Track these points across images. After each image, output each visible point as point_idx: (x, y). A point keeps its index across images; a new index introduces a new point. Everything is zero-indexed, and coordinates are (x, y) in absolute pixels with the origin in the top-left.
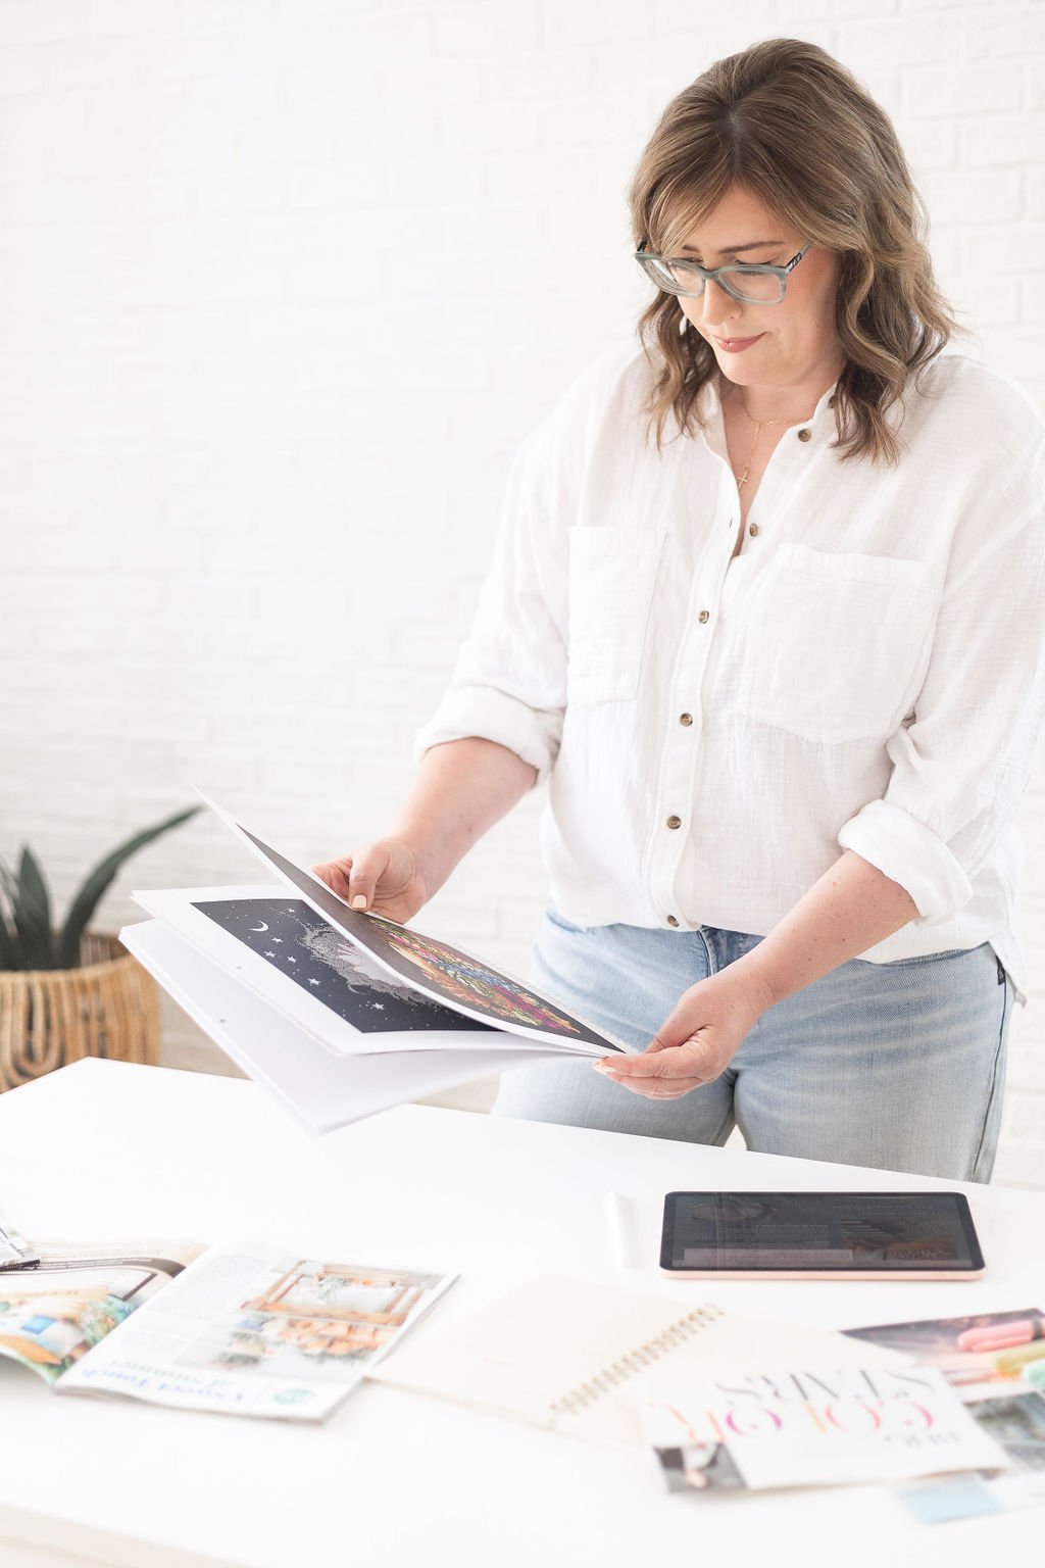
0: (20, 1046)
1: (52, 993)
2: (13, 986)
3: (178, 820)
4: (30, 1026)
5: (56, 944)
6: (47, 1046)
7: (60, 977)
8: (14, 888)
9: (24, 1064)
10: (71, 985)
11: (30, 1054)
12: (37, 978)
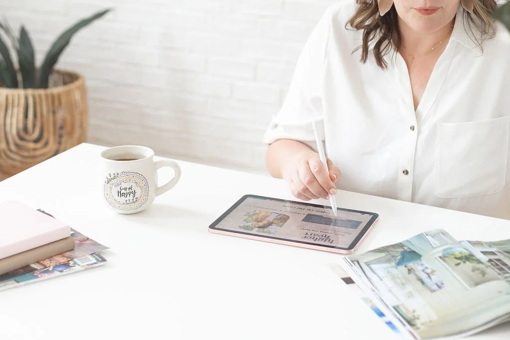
0: (21, 125)
1: (38, 100)
2: (19, 96)
3: (99, 15)
4: (26, 116)
5: (38, 75)
6: (34, 126)
7: (42, 92)
8: (17, 45)
9: (22, 134)
10: (47, 96)
11: (25, 129)
12: (30, 92)
